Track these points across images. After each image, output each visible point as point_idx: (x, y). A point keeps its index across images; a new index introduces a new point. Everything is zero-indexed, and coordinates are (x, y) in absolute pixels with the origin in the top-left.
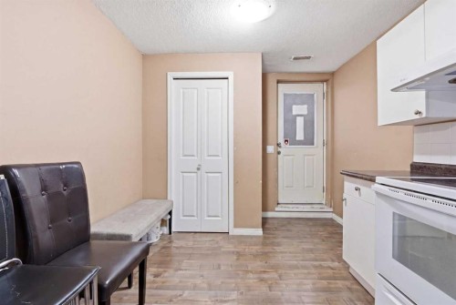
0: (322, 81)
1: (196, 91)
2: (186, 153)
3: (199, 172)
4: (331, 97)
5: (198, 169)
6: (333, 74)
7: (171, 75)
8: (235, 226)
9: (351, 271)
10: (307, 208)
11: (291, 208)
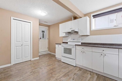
0: (47, 27)
1: (21, 24)
2: (17, 41)
3: (22, 46)
4: (49, 30)
5: (22, 45)
6: (50, 26)
7: (12, 18)
8: (33, 58)
9: (57, 59)
10: (45, 52)
11: (42, 53)
